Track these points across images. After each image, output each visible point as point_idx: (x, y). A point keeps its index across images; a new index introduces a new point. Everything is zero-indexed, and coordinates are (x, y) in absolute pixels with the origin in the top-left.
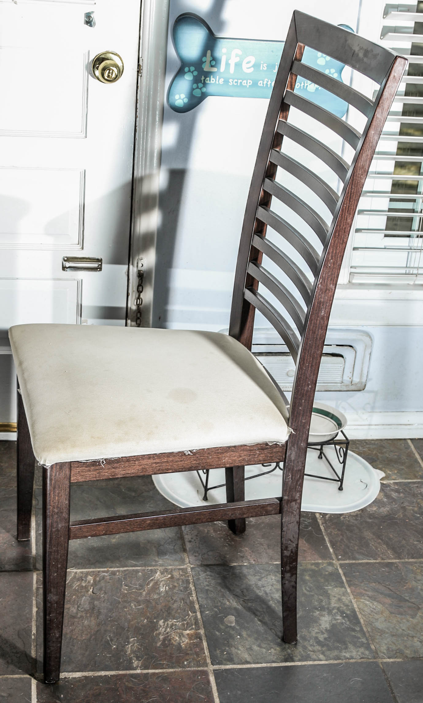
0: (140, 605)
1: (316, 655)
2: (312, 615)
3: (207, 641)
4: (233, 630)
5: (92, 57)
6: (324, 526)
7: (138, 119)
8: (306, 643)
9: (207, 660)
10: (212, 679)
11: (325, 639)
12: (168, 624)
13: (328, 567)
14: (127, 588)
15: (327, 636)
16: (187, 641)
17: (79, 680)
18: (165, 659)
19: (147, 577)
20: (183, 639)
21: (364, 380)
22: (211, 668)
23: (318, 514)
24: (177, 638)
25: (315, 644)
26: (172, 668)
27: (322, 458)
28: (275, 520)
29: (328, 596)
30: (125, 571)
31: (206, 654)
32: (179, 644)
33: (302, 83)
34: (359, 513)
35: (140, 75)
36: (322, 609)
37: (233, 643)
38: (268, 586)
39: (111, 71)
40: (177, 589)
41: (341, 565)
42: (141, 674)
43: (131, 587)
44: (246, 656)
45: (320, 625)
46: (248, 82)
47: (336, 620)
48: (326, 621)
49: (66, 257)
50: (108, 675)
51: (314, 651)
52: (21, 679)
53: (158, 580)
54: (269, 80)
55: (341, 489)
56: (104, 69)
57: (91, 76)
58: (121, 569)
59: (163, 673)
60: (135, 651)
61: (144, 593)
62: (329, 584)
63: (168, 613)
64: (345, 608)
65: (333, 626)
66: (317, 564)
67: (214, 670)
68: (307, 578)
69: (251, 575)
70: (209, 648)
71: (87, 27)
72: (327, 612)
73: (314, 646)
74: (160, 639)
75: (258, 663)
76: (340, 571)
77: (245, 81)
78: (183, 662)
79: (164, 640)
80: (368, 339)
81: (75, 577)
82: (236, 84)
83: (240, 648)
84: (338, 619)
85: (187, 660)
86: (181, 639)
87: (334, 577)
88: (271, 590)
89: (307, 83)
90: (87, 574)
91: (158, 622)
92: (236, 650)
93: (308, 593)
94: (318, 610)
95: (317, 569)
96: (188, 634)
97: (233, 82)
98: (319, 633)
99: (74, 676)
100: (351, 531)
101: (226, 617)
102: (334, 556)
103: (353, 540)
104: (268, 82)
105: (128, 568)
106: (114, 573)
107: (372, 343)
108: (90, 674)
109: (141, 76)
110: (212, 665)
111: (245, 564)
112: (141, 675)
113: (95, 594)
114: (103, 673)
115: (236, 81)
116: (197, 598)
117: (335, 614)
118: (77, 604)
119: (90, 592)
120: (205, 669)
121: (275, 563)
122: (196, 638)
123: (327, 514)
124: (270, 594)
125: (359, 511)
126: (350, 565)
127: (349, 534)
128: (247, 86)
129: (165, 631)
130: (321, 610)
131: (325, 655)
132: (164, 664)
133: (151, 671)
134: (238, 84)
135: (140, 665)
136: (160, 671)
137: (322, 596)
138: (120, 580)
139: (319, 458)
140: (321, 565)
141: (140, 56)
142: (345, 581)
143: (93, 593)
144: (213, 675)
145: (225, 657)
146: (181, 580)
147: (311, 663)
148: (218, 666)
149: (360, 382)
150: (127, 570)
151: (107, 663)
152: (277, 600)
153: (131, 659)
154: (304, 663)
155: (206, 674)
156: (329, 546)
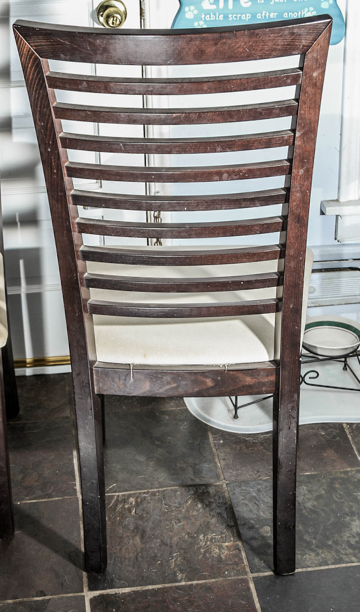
0: (180, 522)
1: (348, 558)
2: (344, 521)
3: (245, 552)
4: (270, 540)
5: (96, 5)
6: (351, 435)
8: (339, 547)
9: (247, 569)
10: (252, 586)
11: (357, 542)
12: (207, 538)
13: (357, 474)
14: (167, 506)
15: (358, 540)
16: (226, 552)
17: (129, 594)
18: (207, 571)
19: (185, 495)
20: (223, 551)
22: (251, 575)
23: (345, 424)
24: (217, 551)
25: (347, 548)
26: (215, 578)
27: (346, 369)
28: (304, 433)
29: (358, 502)
30: (164, 491)
31: (245, 563)
32: (219, 555)
33: (299, 11)
35: (143, 18)
36: (353, 514)
37: (270, 552)
38: (301, 496)
39: (115, 19)
40: (214, 505)
42: (186, 585)
43: (171, 506)
45: (351, 530)
46: (247, 16)
48: (356, 526)
50: (155, 589)
51: (346, 554)
52: (75, 597)
54: (267, 12)
56: (108, 17)
57: (96, 23)
58: (160, 489)
59: (206, 583)
60: (179, 565)
61: (184, 510)
62: (358, 490)
63: (207, 528)
66: (346, 473)
67: (253, 578)
68: (337, 486)
70: (247, 558)
72: (358, 517)
73: (346, 550)
74: (201, 552)
77: (244, 15)
78: (224, 573)
79: (205, 552)
81: (117, 500)
82: (236, 18)
85: (227, 570)
86: (221, 551)
88: (303, 500)
89: (304, 12)
90: (130, 496)
91: (198, 536)
93: (339, 500)
94: (349, 516)
95: (346, 477)
96: (227, 546)
97: (232, 17)
98: (350, 537)
99: (124, 591)
101: (261, 528)
104: (266, 14)
105: (167, 488)
106: (153, 494)
108: (139, 588)
110: (251, 573)
112: (186, 587)
113: (138, 514)
114: (150, 587)
115: (236, 15)
116: (234, 512)
118: (122, 525)
119: (133, 513)
120: (245, 577)
121: (306, 474)
122: (235, 550)
123: (353, 424)
124: (302, 503)
128: (246, 20)
129: (205, 545)
130: (351, 515)
131: (356, 558)
132: (206, 575)
133: (195, 582)
134: (237, 18)
135: (184, 578)
136: (203, 581)
137: (351, 502)
138: (159, 500)
139: (344, 369)
140: (350, 473)
141: (142, 1)
143: (135, 513)
144: (253, 583)
145: (263, 565)
146: (217, 496)
147: (344, 565)
148: (257, 574)
150: (166, 490)
151: (153, 578)
152: (309, 509)
153: (175, 573)
154: (337, 566)
155: (246, 581)
156: (357, 454)
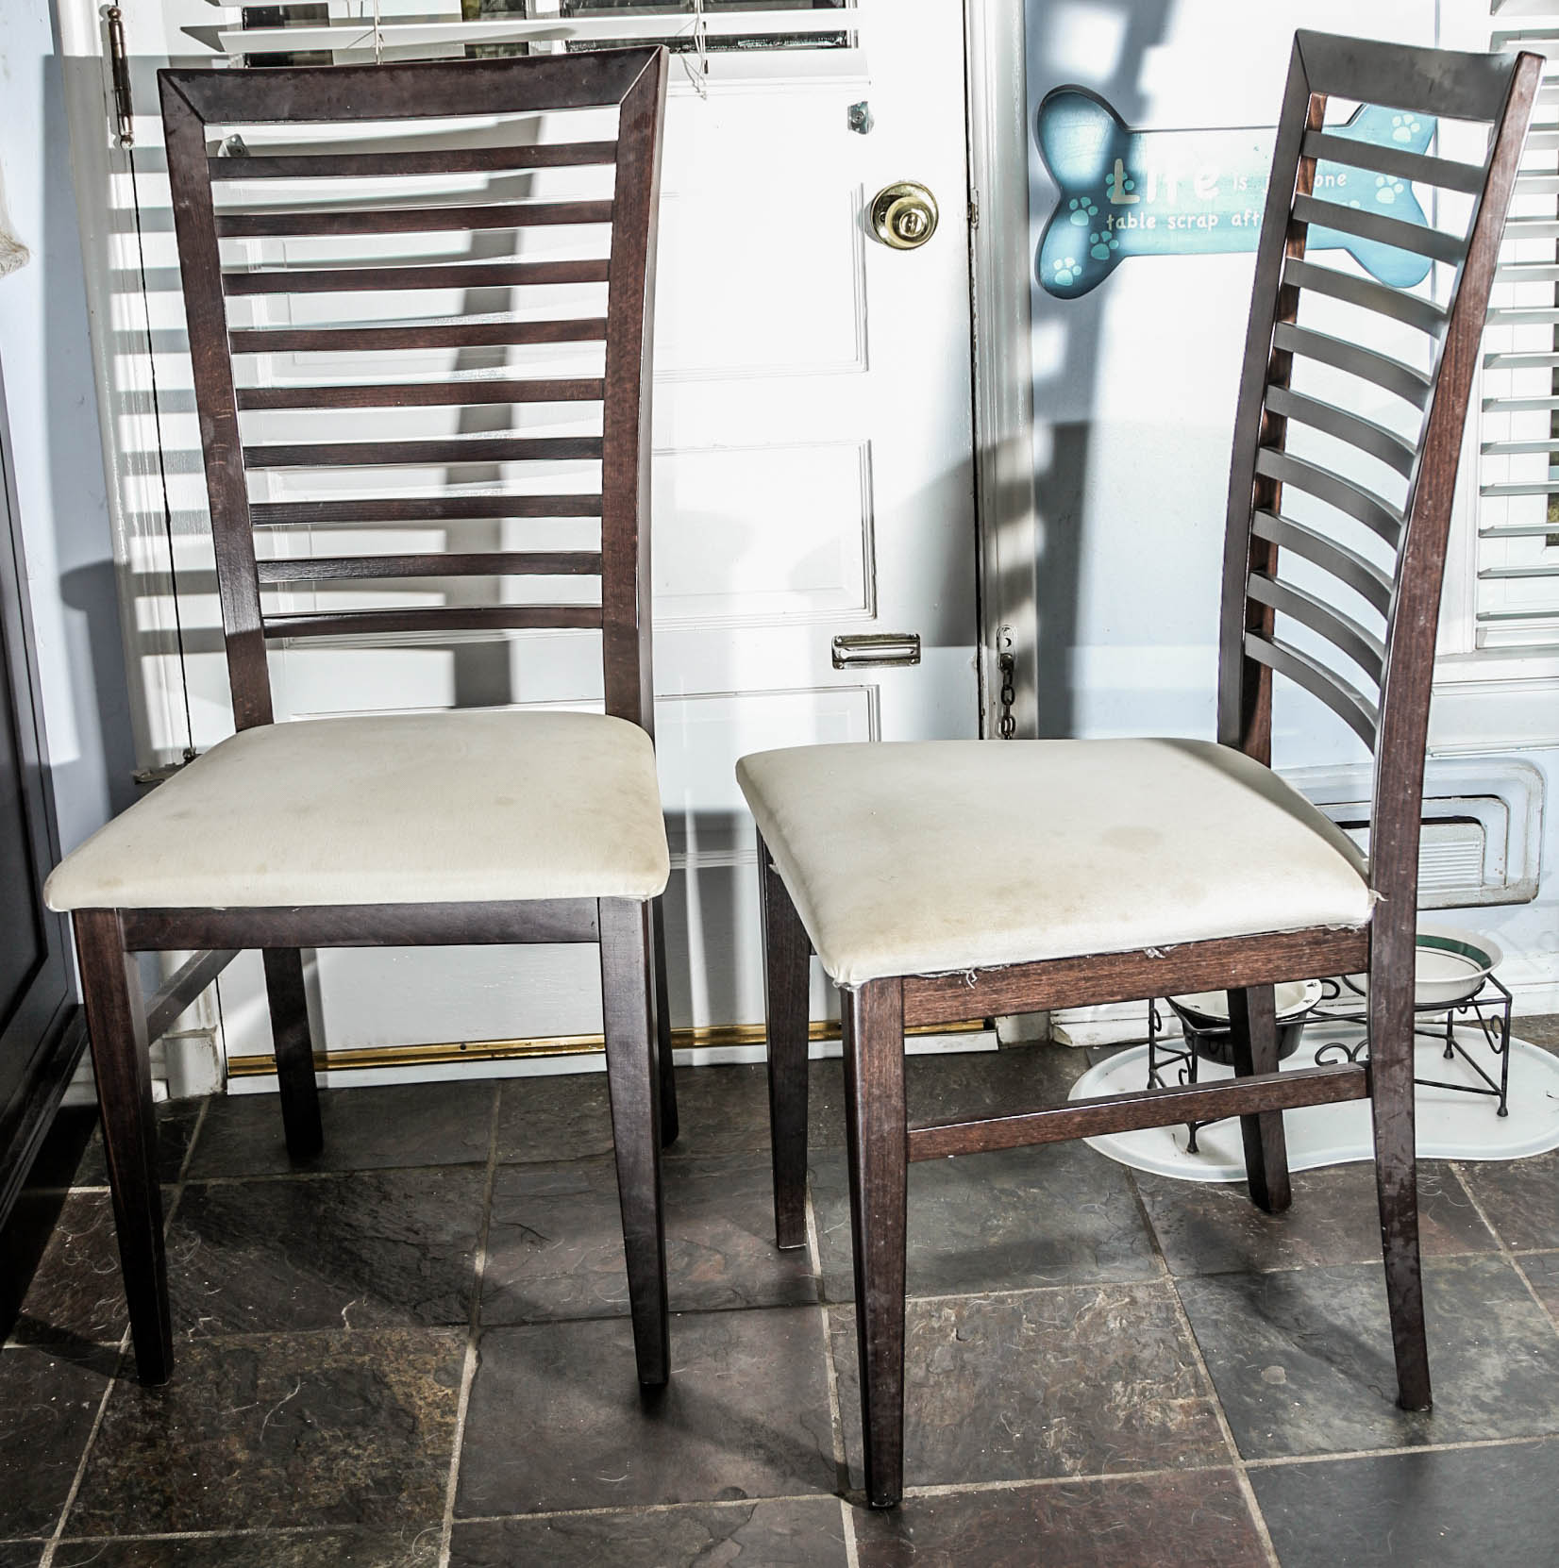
0: (1066, 1357)
1: (1477, 1430)
2: (1463, 1357)
3: (1226, 1417)
4: (1284, 1392)
5: (868, 200)
6: (1472, 1188)
7: (976, 321)
8: (1453, 1409)
9: (1231, 1452)
10: (1245, 1485)
11: (1496, 1399)
12: (1133, 1389)
13: (1488, 1264)
14: (1033, 1326)
15: (1499, 1394)
16: (1179, 1418)
17: (945, 1500)
18: (1135, 1454)
19: (1075, 1306)
20: (1172, 1415)
21: (1533, 875)
22: (1241, 1464)
23: (1453, 1165)
24: (1158, 1414)
26: (1153, 1468)
27: (1452, 1056)
28: (1356, 1182)
29: (1495, 1319)
30: (1025, 1295)
31: (1227, 1440)
32: (1164, 1424)
34: (1549, 1157)
35: (974, 225)
36: (1484, 1342)
37: (1285, 1417)
38: (1355, 1306)
39: (913, 218)
40: (1146, 1322)
41: (1518, 1259)
42: (1084, 1482)
43: (1041, 1324)
44: (1320, 1440)
45: (1482, 1373)
46: (1210, 220)
47: (1517, 1362)
48: (1494, 1366)
49: (840, 637)
50: (1010, 1488)
51: (1472, 1423)
52: (816, 1501)
53: (1103, 1309)
55: (1502, 1112)
56: (897, 217)
57: (870, 236)
58: (1016, 1292)
59: (1133, 1479)
60: (1066, 1441)
61: (1073, 1333)
62: (1493, 1295)
63: (1132, 1367)
64: (1535, 1339)
65: (1513, 1375)
66: (1465, 1260)
67: (1247, 1469)
68: (1443, 1286)
69: (1313, 1288)
70: (1231, 1430)
71: (856, 134)
72: (1495, 1349)
73: (1471, 1413)
74: (1118, 1416)
75: (1345, 1451)
76: (1518, 1270)
77: (1203, 218)
78: (1176, 1458)
79: (1129, 1418)
80: (1532, 775)
82: (1183, 226)
83: (1303, 1424)
84: (1521, 1361)
85: (1184, 1453)
86: (1166, 1416)
87: (1507, 1282)
88: (1360, 1313)
90: (941, 1305)
91: (1110, 1386)
92: (1295, 1430)
93: (1447, 1315)
94: (1474, 1346)
95: (1463, 1269)
96: (1181, 1406)
97: (1176, 222)
98: (1480, 1388)
99: (934, 1494)
100: (1536, 1193)
101: (1263, 1369)
102: (1500, 1243)
103: (1540, 1208)
104: (1252, 215)
105: (1031, 1290)
106: (1001, 1301)
107: (1543, 785)
108: (970, 1487)
109: (977, 228)
110: (1243, 1458)
111: (1298, 1268)
112: (1084, 1486)
113: (964, 1340)
114: (998, 1485)
115: (1184, 219)
116: (1195, 1337)
117: (1513, 1351)
118: (926, 1361)
119: (951, 1339)
120: (1229, 1467)
121: (1365, 1263)
122: (1201, 1412)
123: (1475, 1163)
124: (1360, 1320)
125: (1550, 1152)
126: (1539, 1258)
127: (1528, 1197)
128: (1207, 228)
129: (1129, 1402)
130: (1481, 1345)
131: (1498, 1429)
132: (1134, 1462)
133: (1104, 1477)
134: (1187, 226)
135: (1079, 1468)
136: (1126, 1475)
137: (1480, 1318)
138: (1016, 1314)
139: (1445, 1056)
140: (1472, 1261)
141: (972, 186)
142: (1530, 1288)
143: (958, 1338)
144: (1246, 1478)
145: (1271, 1442)
146: (1152, 1307)
147: (1468, 1445)
148: (1256, 1461)
149: (1526, 881)
150: (1030, 1293)
151: (1005, 1466)
152: (1377, 1331)
153: (1057, 1457)
154: (1451, 1446)
155: (1230, 1477)
156: (1487, 1224)
